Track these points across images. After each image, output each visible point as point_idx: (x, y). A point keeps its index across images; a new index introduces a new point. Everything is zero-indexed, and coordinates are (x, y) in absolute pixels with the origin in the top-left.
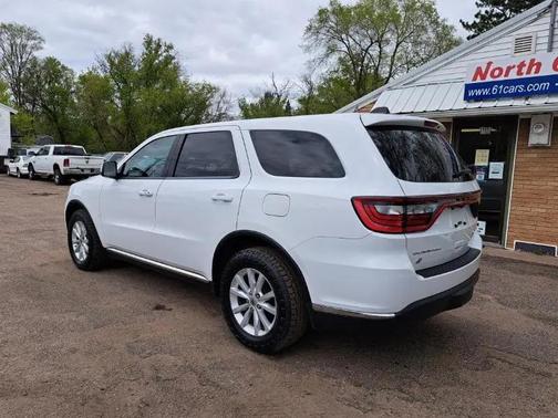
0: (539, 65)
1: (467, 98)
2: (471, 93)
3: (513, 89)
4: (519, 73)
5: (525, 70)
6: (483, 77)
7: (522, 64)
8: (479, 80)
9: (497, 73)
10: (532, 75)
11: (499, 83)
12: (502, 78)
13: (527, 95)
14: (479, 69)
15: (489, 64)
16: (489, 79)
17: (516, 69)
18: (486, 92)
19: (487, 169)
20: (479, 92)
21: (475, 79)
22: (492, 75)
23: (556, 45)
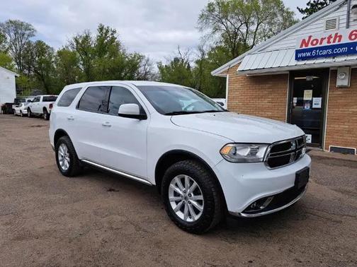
0: (340, 37)
1: (297, 59)
2: (300, 55)
3: (325, 52)
4: (329, 42)
5: (332, 40)
6: (307, 45)
7: (330, 37)
8: (304, 47)
9: (315, 42)
11: (316, 49)
12: (318, 45)
13: (334, 56)
14: (304, 41)
15: (310, 37)
16: (310, 46)
17: (327, 39)
18: (308, 54)
19: (311, 102)
20: (304, 55)
21: (301, 46)
22: (312, 44)
23: (351, 24)
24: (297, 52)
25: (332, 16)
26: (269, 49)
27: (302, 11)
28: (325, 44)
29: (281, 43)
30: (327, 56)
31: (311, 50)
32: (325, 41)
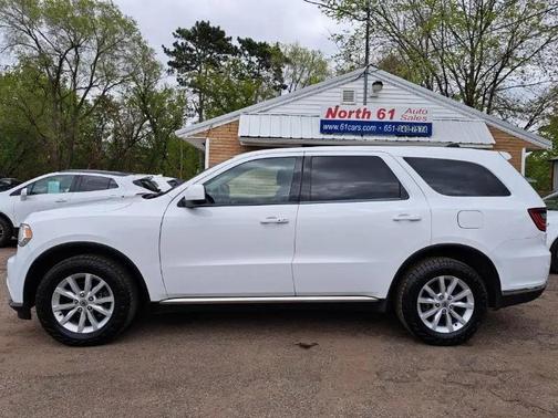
0: (369, 113)
1: (322, 131)
3: (354, 128)
4: (358, 117)
5: (361, 115)
6: (334, 117)
7: (359, 111)
8: (330, 118)
9: (342, 114)
10: (365, 119)
11: (345, 122)
12: (346, 119)
13: (362, 134)
14: (330, 110)
15: (337, 107)
16: (337, 118)
17: (355, 113)
18: (336, 127)
20: (331, 127)
21: (327, 116)
22: (340, 115)
23: (368, 100)
24: (323, 123)
25: (349, 87)
26: (273, 111)
27: (167, 52)
28: (353, 118)
29: (288, 106)
30: (356, 133)
31: (338, 123)
32: (354, 115)
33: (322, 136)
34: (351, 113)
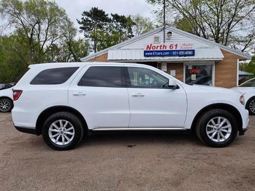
0: (166, 47)
1: (145, 56)
2: (146, 54)
3: (159, 54)
4: (161, 49)
5: (162, 48)
6: (150, 49)
7: (161, 46)
8: (148, 50)
9: (154, 48)
10: (164, 49)
11: (155, 51)
12: (156, 50)
13: (163, 56)
14: (148, 46)
15: (151, 45)
16: (151, 50)
17: (159, 47)
18: (151, 54)
21: (147, 49)
22: (152, 48)
23: (165, 40)
24: (145, 52)
25: (157, 35)
26: (123, 48)
27: (79, 23)
28: (159, 49)
29: (130, 45)
30: (160, 56)
31: (152, 52)
32: (159, 48)
33: (145, 58)
34: (157, 47)
